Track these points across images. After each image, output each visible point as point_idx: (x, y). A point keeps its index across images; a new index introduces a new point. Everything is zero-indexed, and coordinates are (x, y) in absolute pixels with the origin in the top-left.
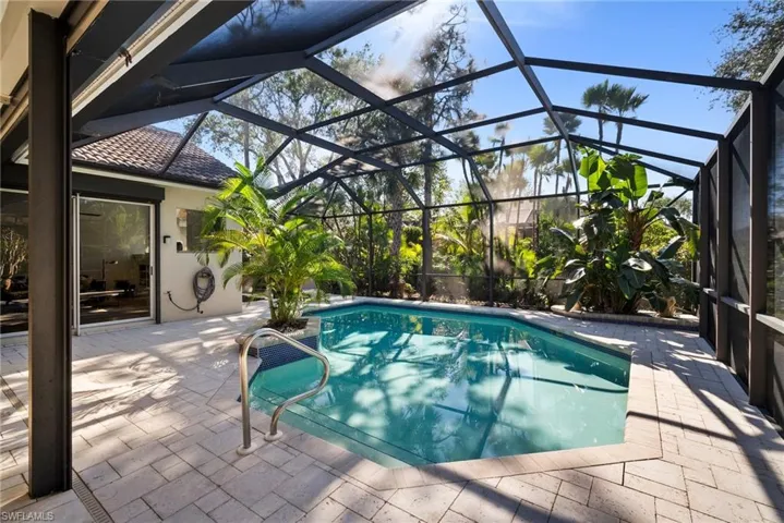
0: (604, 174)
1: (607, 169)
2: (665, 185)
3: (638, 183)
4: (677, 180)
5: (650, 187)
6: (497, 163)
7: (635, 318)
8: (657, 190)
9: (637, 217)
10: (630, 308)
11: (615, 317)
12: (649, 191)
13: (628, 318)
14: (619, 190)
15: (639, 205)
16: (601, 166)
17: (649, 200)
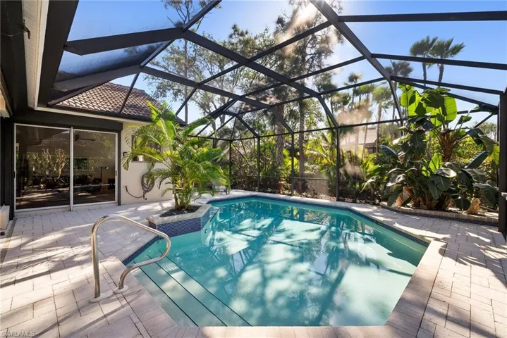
0: (420, 104)
1: (422, 100)
2: (472, 111)
3: (448, 111)
4: (483, 107)
5: (459, 113)
6: (350, 102)
7: (444, 214)
8: (465, 115)
9: (448, 136)
10: (441, 206)
11: (428, 212)
12: (459, 117)
13: (439, 213)
14: (432, 117)
15: (449, 127)
16: (418, 99)
17: (459, 123)
